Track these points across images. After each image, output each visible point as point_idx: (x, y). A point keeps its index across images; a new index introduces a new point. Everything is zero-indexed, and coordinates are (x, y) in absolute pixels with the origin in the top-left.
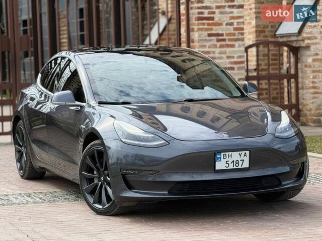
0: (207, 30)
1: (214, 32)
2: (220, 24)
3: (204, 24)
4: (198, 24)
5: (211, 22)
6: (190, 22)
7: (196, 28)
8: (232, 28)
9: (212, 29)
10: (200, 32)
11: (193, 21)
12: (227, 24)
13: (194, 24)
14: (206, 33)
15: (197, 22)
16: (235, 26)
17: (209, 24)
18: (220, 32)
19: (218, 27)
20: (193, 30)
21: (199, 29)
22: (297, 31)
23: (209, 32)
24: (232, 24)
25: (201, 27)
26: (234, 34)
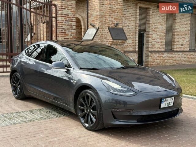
0: (64, 37)
1: (66, 38)
2: (68, 35)
3: (63, 35)
4: (61, 35)
5: (65, 34)
6: (57, 34)
7: (60, 36)
8: (71, 36)
9: (65, 37)
10: (61, 37)
11: (58, 33)
12: (70, 35)
13: (59, 35)
14: (63, 38)
15: (60, 34)
16: (73, 36)
17: (64, 35)
18: (68, 38)
19: (67, 36)
20: (58, 36)
21: (61, 36)
22: (92, 39)
23: (64, 38)
24: (72, 35)
25: (62, 35)
26: (72, 39)
